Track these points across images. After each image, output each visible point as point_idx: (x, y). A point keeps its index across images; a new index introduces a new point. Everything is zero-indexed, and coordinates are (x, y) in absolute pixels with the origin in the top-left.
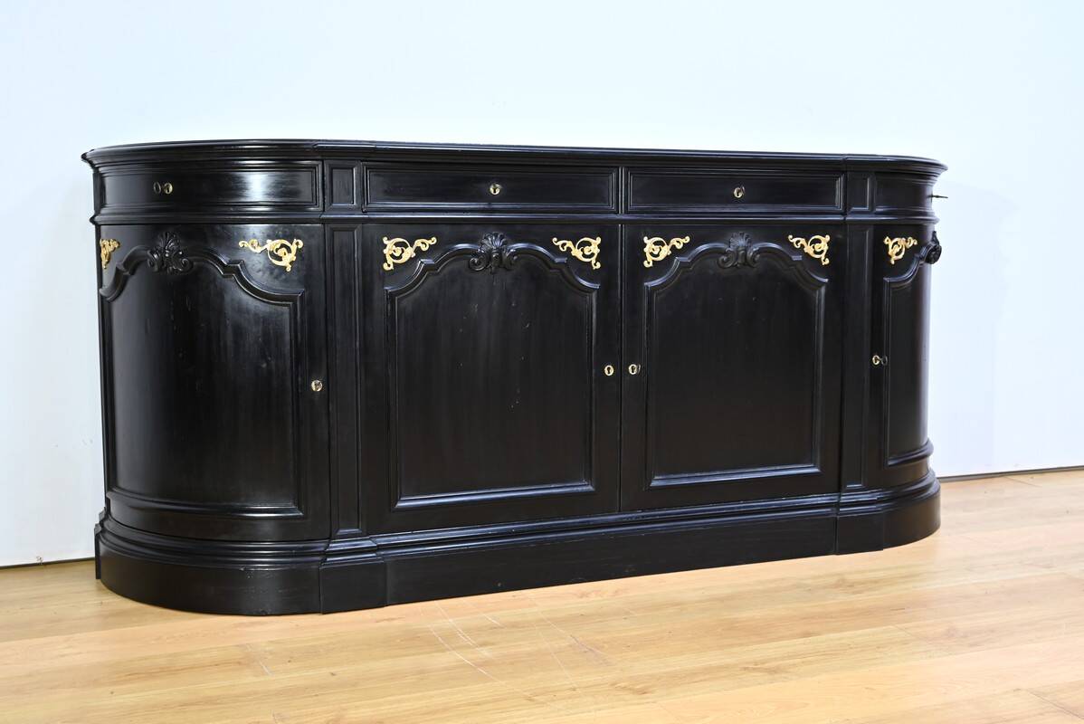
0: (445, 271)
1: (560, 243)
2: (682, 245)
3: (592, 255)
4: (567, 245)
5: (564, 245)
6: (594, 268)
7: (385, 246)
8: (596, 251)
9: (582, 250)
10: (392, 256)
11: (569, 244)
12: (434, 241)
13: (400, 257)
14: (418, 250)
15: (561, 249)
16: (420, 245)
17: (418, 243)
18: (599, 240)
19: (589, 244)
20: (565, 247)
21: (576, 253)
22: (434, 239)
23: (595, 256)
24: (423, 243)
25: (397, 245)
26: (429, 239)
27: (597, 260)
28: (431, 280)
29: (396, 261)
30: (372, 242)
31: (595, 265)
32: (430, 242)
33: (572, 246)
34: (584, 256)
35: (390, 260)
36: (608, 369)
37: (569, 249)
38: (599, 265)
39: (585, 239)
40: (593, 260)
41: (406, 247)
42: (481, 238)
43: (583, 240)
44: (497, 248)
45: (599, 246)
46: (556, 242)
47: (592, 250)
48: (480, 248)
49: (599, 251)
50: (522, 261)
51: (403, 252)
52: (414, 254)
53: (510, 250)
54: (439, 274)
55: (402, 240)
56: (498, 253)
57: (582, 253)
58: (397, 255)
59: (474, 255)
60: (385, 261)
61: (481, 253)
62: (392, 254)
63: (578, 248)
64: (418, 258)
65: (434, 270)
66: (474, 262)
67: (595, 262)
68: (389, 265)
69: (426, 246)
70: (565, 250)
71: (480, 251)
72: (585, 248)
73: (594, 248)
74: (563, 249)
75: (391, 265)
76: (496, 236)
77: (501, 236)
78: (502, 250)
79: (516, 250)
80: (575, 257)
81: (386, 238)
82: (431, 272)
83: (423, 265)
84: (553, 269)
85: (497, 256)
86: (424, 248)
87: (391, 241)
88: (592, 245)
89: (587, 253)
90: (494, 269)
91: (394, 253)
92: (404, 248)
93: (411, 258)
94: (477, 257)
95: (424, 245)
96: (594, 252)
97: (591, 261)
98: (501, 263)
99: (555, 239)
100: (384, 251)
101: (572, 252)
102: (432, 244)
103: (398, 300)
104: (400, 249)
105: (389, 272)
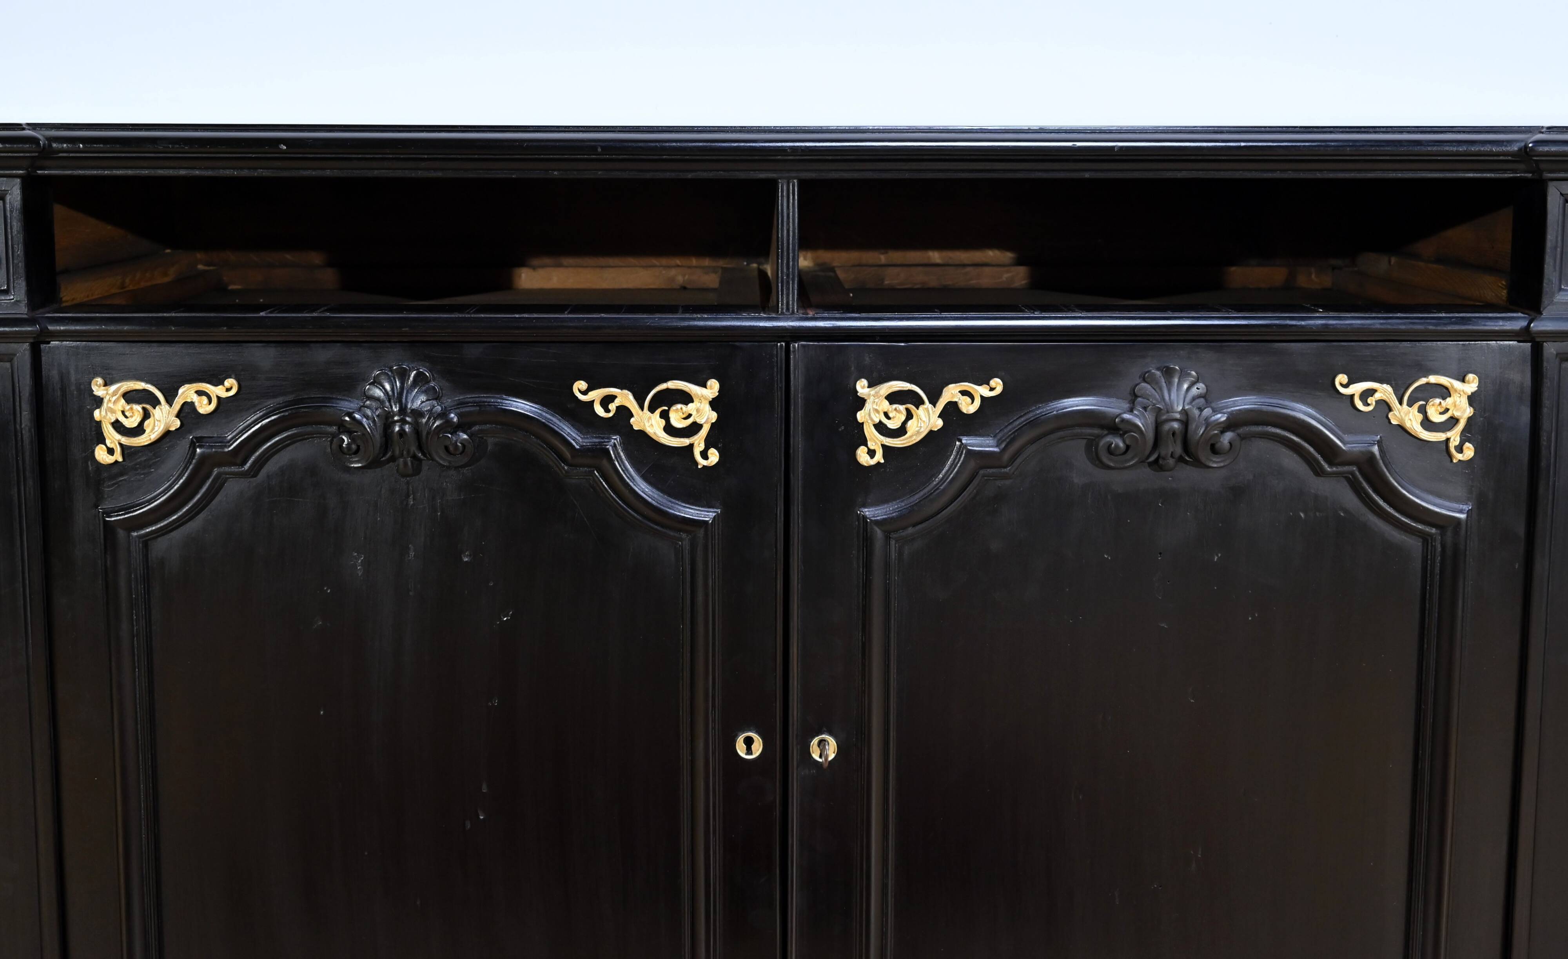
0: (271, 467)
1: (596, 395)
2: (977, 402)
3: (695, 428)
4: (618, 401)
5: (606, 401)
6: (702, 462)
7: (98, 402)
8: (707, 416)
9: (665, 415)
10: (117, 426)
11: (625, 398)
12: (229, 388)
13: (139, 430)
14: (187, 412)
15: (599, 410)
16: (195, 398)
17: (187, 393)
18: (713, 387)
19: (686, 398)
20: (612, 407)
21: (648, 423)
22: (230, 382)
23: (704, 432)
24: (200, 393)
25: (130, 397)
26: (219, 382)
27: (710, 442)
28: (233, 489)
29: (126, 441)
30: (63, 389)
31: (704, 454)
32: (219, 391)
33: (633, 405)
34: (669, 429)
35: (113, 437)
36: (749, 742)
37: (624, 412)
38: (714, 457)
39: (673, 384)
40: (698, 442)
41: (155, 402)
42: (365, 380)
43: (663, 386)
44: (403, 411)
45: (714, 404)
46: (584, 393)
47: (694, 413)
48: (359, 410)
49: (714, 416)
50: (491, 441)
51: (146, 415)
52: (178, 423)
53: (443, 415)
54: (255, 476)
55: (141, 385)
56: (405, 422)
57: (663, 422)
58: (131, 423)
59: (343, 428)
60: (102, 440)
61: (360, 423)
62: (117, 421)
63: (652, 409)
64: (190, 432)
65: (235, 464)
66: (341, 446)
67: (702, 447)
68: (111, 451)
69: (210, 402)
70: (611, 415)
71: (357, 416)
72: (671, 409)
73: (698, 411)
74: (607, 410)
75: (118, 450)
76: (403, 375)
77: (419, 375)
78: (417, 414)
79: (459, 415)
80: (642, 434)
81: (100, 381)
82: (227, 469)
83: (198, 450)
84: (576, 466)
85: (402, 431)
86: (204, 407)
87: (113, 388)
88: (692, 401)
89: (677, 421)
90: (405, 463)
91: (122, 419)
92: (148, 407)
93: (167, 434)
94: (349, 433)
95: (205, 399)
96: (699, 421)
97: (691, 446)
98: (420, 448)
99: (581, 385)
100: (97, 414)
101: (632, 420)
102: (224, 395)
103: (141, 540)
104: (138, 408)
105: (115, 470)
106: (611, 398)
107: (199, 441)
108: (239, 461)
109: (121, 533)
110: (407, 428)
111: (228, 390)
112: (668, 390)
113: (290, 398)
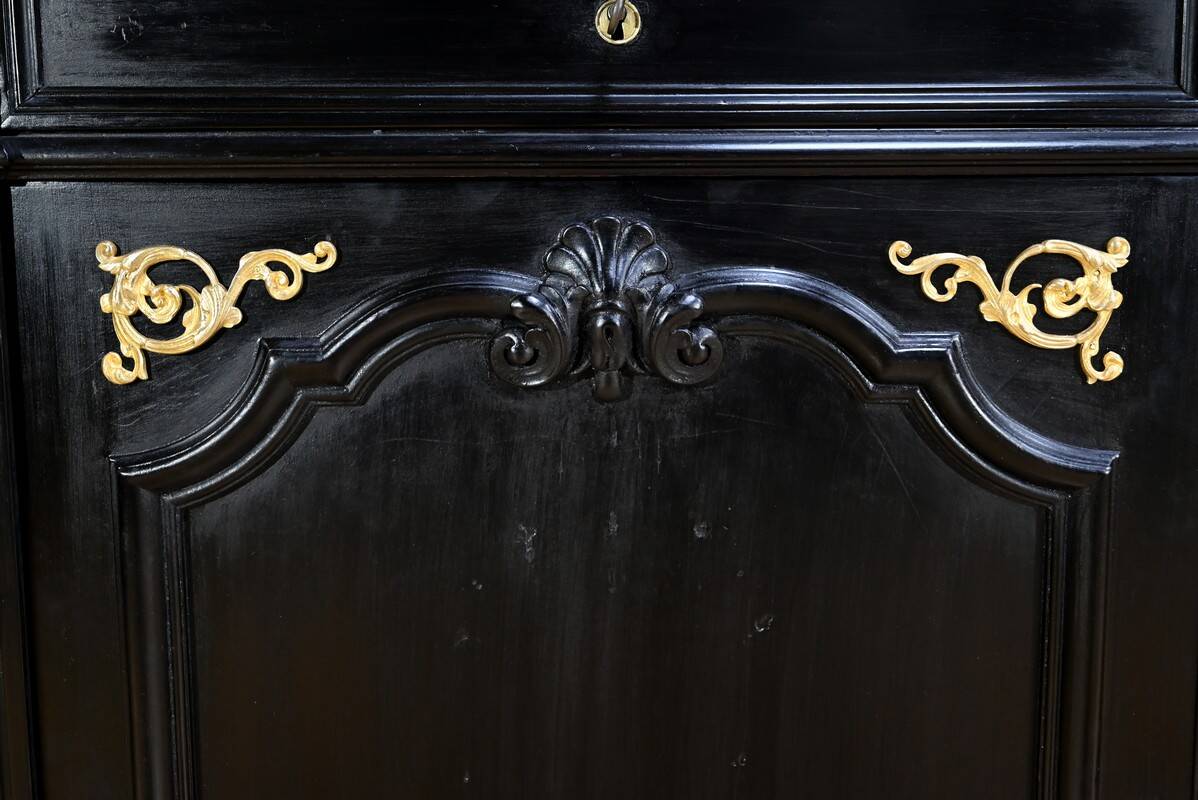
0: (390, 386)
1: (926, 264)
3: (1087, 317)
4: (960, 276)
5: (941, 274)
6: (1094, 375)
7: (108, 281)
8: (1108, 299)
9: (1036, 298)
10: (138, 321)
11: (972, 269)
12: (323, 256)
13: (174, 328)
14: (254, 297)
15: (930, 291)
16: (266, 275)
17: (253, 266)
18: (1120, 252)
19: (1072, 269)
20: (951, 284)
21: (1010, 310)
22: (324, 247)
23: (1100, 325)
24: (274, 266)
25: (159, 273)
26: (305, 248)
27: (1107, 343)
28: (326, 421)
29: (153, 345)
30: (49, 263)
31: (1098, 362)
32: (306, 262)
33: (985, 282)
34: (1044, 321)
35: (132, 341)
37: (971, 293)
38: (1115, 365)
39: (1052, 246)
40: (1089, 342)
41: (201, 282)
42: (545, 243)
43: (1037, 249)
44: (610, 290)
45: (1119, 279)
46: (906, 261)
47: (1086, 295)
48: (538, 291)
49: (1116, 299)
50: (745, 342)
51: (186, 303)
52: (238, 316)
53: (675, 298)
54: (363, 402)
55: (178, 253)
56: (615, 309)
57: (1032, 309)
58: (161, 316)
59: (510, 320)
60: (113, 344)
61: (538, 311)
62: (139, 313)
63: (1015, 289)
64: (257, 330)
65: (334, 383)
66: (507, 352)
67: (1095, 351)
68: (128, 363)
69: (291, 281)
70: (949, 297)
71: (533, 300)
72: (1049, 287)
73: (1093, 288)
74: (942, 290)
75: (140, 363)
76: (608, 231)
77: (637, 231)
78: (635, 299)
79: (704, 297)
80: (1000, 328)
81: (109, 246)
82: (318, 391)
83: (272, 361)
84: (890, 382)
85: (609, 323)
86: (282, 289)
87: (132, 257)
88: (1082, 274)
89: (1057, 308)
90: (609, 380)
91: (145, 309)
92: (189, 289)
93: (221, 333)
94: (522, 330)
95: (282, 276)
96: (1093, 305)
97: (1078, 347)
98: (635, 354)
99: (900, 248)
100: (105, 303)
101: (983, 306)
102: (315, 268)
103: (178, 508)
104: (172, 291)
105: (135, 395)
106: (949, 270)
107: (271, 346)
108: (338, 377)
109: (146, 496)
110: (617, 319)
111: (320, 260)
112: (1045, 255)
113: (423, 273)
